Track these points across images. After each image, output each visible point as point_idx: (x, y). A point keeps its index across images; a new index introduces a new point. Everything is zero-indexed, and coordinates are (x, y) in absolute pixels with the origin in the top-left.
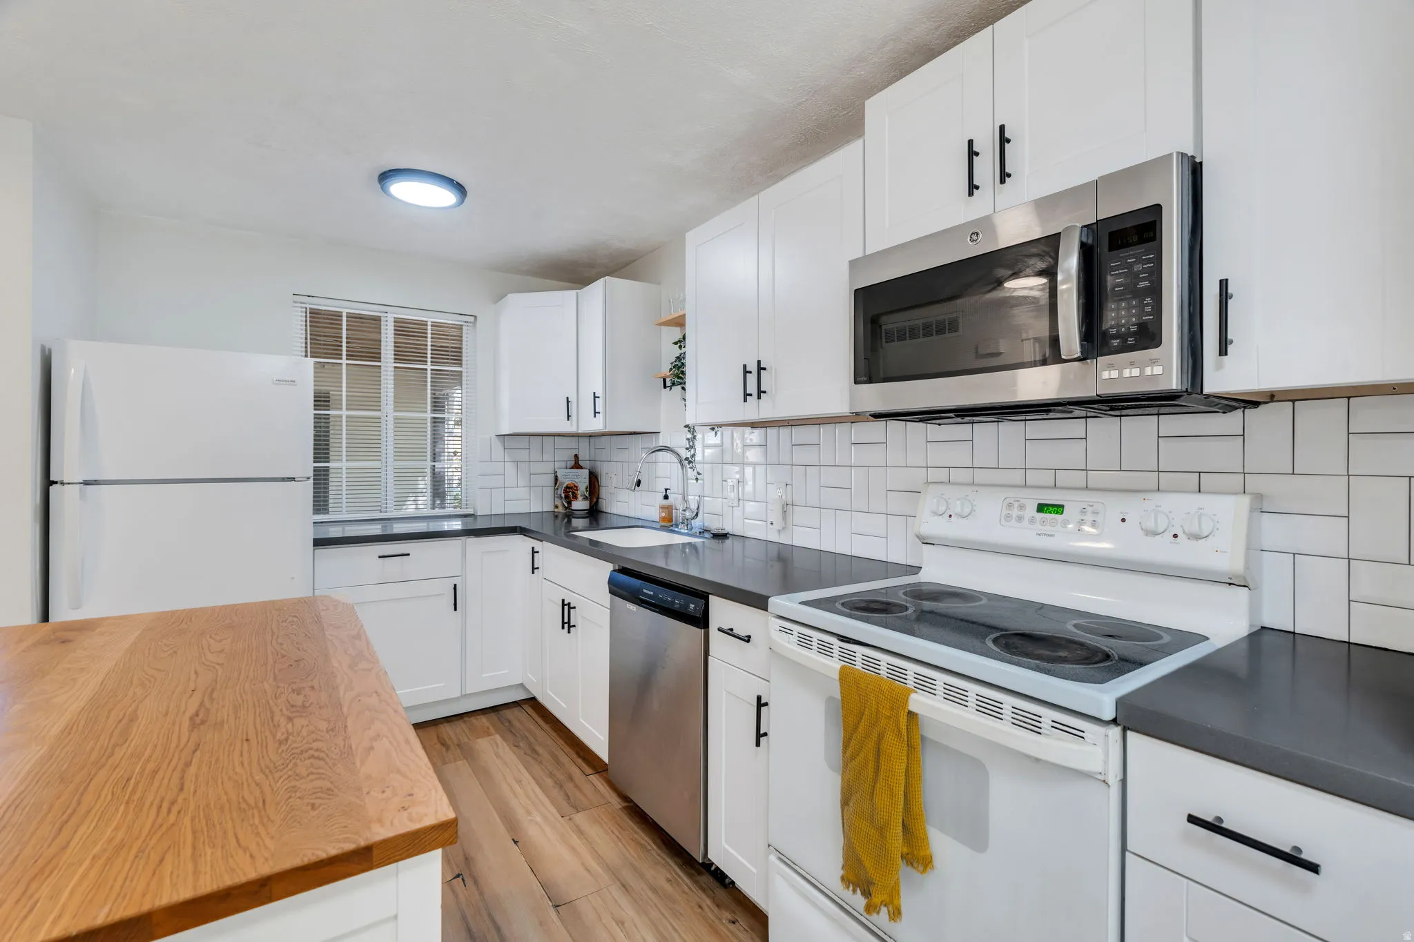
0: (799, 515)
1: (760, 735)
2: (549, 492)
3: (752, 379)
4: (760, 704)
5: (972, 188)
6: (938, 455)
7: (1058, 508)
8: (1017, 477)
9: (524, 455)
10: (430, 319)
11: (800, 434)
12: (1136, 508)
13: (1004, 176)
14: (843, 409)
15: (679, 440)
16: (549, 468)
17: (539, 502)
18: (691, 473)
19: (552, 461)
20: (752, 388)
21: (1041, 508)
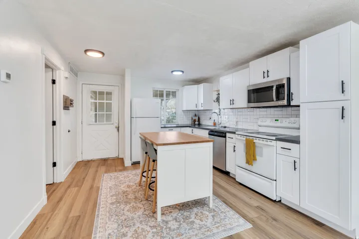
0: (239, 123)
1: (234, 151)
2: (191, 121)
3: (232, 102)
4: (234, 147)
5: (264, 77)
6: (261, 113)
7: (278, 120)
8: (273, 116)
9: (186, 114)
10: (171, 90)
11: (239, 110)
12: (288, 120)
13: (268, 76)
14: (246, 106)
15: (217, 111)
16: (191, 116)
17: (189, 122)
18: (220, 117)
19: (191, 115)
20: (232, 103)
21: (276, 120)
